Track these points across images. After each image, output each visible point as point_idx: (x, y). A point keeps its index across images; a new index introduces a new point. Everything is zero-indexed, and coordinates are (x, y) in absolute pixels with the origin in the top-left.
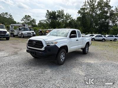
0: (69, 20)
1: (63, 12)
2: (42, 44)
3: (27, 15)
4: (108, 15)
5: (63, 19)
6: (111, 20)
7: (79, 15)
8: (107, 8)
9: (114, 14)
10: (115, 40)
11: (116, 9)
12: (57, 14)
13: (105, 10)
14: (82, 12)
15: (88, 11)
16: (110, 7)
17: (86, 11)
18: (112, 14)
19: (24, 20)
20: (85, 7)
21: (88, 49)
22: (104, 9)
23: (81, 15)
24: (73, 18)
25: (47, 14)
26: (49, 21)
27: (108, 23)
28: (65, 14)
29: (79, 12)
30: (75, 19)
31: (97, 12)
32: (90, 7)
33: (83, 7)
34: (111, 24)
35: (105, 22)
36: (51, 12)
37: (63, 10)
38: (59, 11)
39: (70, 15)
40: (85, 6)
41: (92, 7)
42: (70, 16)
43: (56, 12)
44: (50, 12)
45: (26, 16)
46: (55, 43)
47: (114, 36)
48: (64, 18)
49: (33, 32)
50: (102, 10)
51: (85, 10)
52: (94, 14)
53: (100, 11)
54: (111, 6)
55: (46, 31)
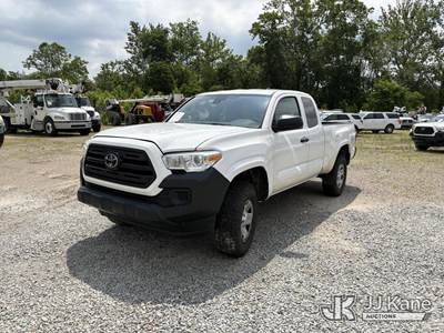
0: (220, 60)
1: (196, 29)
2: (148, 168)
3: (50, 43)
4: (358, 38)
5: (195, 57)
6: (366, 59)
7: (256, 42)
8: (352, 15)
9: (377, 34)
10: (389, 130)
11: (384, 15)
12: (170, 36)
13: (348, 21)
14: (268, 27)
15: (285, 24)
16: (365, 8)
17: (281, 26)
18: (370, 36)
19: (38, 62)
20: (276, 10)
21: (344, 177)
22: (343, 16)
23: (263, 40)
24: (234, 54)
25: (130, 40)
26: (140, 66)
27: (358, 69)
28: (204, 39)
29: (256, 29)
30: (241, 57)
31: (319, 27)
32: (293, 9)
33: (270, 11)
34: (367, 72)
35: (349, 67)
36: (149, 28)
37: (194, 23)
38: (180, 25)
39: (221, 40)
40: (275, 6)
41: (301, 9)
42: (223, 44)
43: (166, 31)
44: (144, 29)
45: (45, 44)
46: (212, 158)
47: (384, 114)
48: (201, 51)
49: (92, 109)
50: (334, 23)
51: (277, 21)
52: (309, 36)
53: (331, 27)
54: (369, 7)
55: (137, 103)
